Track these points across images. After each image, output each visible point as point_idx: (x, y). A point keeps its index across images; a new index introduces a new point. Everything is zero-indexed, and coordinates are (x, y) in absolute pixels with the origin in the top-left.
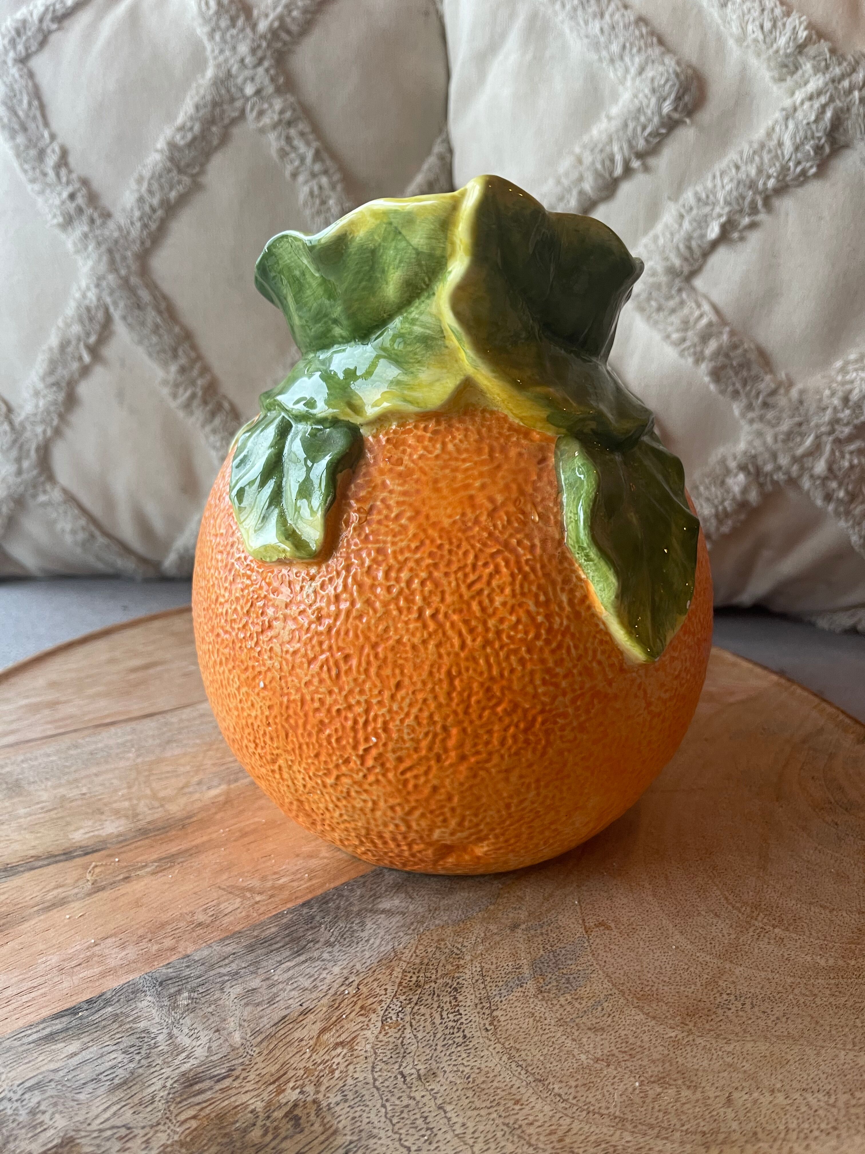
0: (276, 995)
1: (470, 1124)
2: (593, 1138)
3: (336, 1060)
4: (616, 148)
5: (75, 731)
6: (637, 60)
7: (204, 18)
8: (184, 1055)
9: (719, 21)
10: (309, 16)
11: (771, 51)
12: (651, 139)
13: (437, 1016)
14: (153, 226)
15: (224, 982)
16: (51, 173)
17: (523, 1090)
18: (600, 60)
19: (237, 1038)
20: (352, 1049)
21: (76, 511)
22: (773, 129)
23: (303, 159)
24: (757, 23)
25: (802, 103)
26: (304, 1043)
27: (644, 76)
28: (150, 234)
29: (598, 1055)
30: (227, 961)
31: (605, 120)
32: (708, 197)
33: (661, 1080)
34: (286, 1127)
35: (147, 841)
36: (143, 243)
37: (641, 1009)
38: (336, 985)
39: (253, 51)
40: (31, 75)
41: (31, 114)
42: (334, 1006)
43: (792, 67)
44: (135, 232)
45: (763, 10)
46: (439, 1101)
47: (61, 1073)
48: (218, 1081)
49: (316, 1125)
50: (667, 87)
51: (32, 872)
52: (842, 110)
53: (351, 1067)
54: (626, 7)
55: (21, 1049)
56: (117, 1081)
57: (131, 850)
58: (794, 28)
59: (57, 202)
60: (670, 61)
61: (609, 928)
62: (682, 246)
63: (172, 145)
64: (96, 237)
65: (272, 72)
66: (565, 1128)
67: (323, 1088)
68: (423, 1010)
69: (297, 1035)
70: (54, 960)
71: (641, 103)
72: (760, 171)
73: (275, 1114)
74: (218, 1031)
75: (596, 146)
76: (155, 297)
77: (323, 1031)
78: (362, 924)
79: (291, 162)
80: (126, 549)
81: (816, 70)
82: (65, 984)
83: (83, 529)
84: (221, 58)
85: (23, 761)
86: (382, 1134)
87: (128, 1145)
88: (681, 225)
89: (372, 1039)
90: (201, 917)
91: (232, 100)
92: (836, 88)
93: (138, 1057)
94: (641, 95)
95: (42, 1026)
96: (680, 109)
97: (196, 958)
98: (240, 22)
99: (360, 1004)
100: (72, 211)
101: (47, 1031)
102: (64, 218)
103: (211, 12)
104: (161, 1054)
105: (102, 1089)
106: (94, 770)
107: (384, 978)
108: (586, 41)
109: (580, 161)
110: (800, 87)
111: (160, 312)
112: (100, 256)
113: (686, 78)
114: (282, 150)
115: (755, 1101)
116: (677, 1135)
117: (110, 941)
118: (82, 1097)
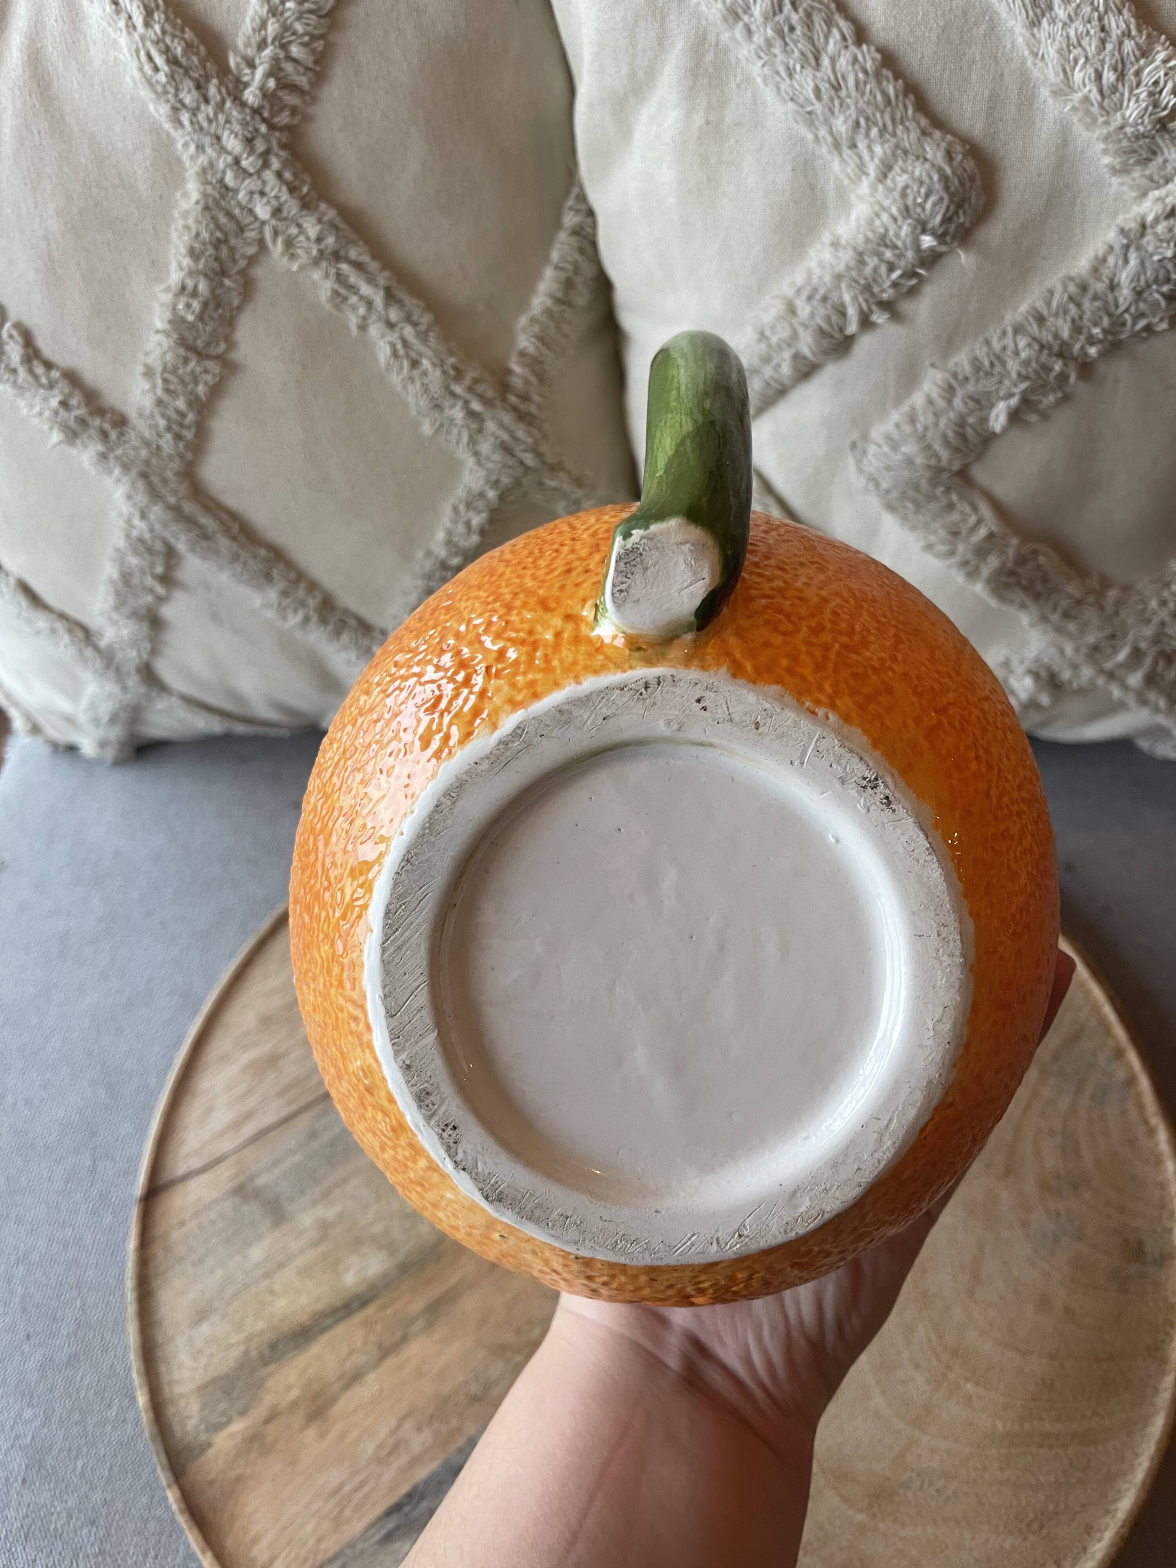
4: (847, 298)
6: (878, 149)
7: (154, 88)
9: (1026, 53)
10: (319, 45)
11: (1112, 126)
12: (902, 282)
14: (189, 435)
16: (22, 372)
18: (816, 137)
22: (1105, 260)
23: (369, 303)
24: (1091, 69)
25: (1157, 220)
27: (889, 182)
28: (188, 446)
31: (829, 247)
32: (992, 365)
35: (410, 1281)
36: (182, 457)
39: (249, 142)
43: (1146, 155)
44: (167, 443)
45: (1103, 42)
50: (928, 206)
55: (370, 1551)
57: (399, 1296)
58: (1156, 83)
59: (48, 413)
60: (934, 150)
62: (950, 434)
63: (177, 322)
64: (117, 458)
65: (288, 175)
70: (368, 1448)
71: (885, 226)
72: (1077, 329)
75: (816, 290)
76: (222, 523)
79: (354, 308)
82: (387, 1477)
84: (203, 159)
85: (274, 1164)
88: (950, 402)
91: (241, 229)
94: (885, 217)
95: (381, 1524)
96: (949, 237)
98: (213, 90)
100: (72, 423)
101: (384, 1531)
102: (66, 434)
103: (162, 77)
106: (340, 1174)
108: (791, 106)
109: (792, 310)
110: (1157, 187)
111: (234, 539)
112: (133, 483)
113: (962, 183)
114: (336, 293)
117: (408, 1422)
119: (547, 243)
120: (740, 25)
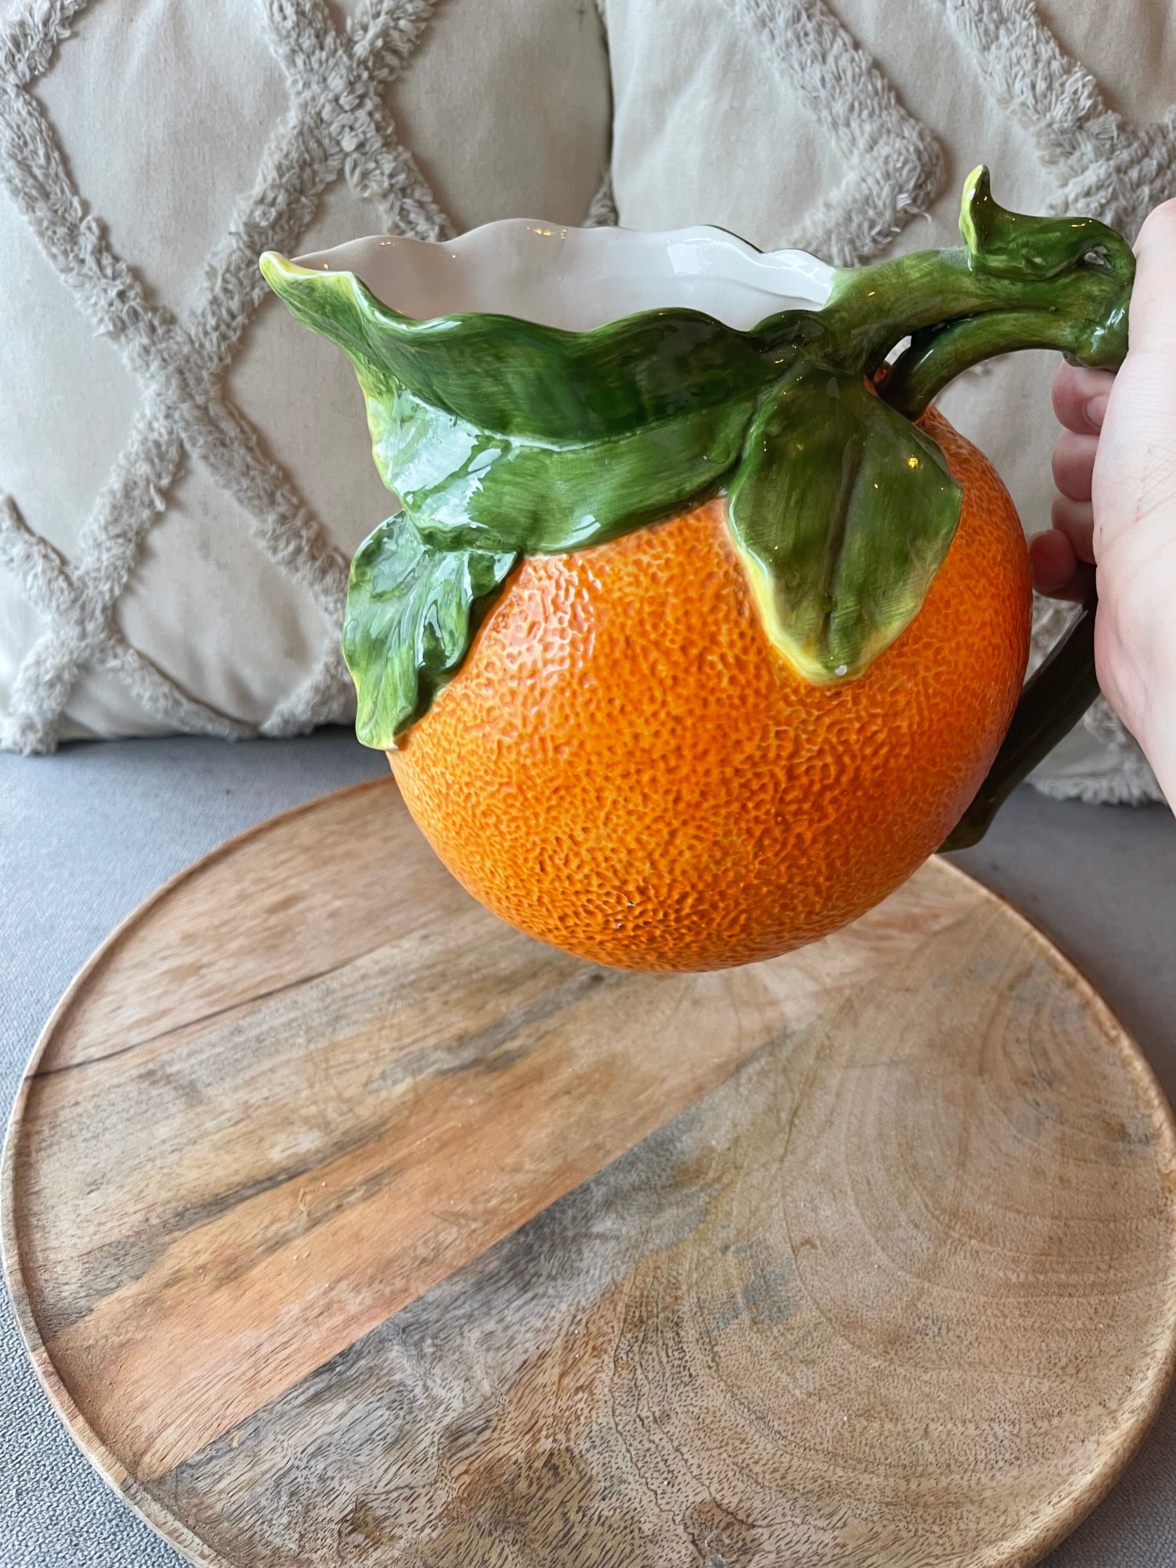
0: (512, 1338)
1: (705, 1465)
2: (810, 1474)
3: (580, 1406)
4: (835, 250)
5: (232, 1008)
6: (867, 127)
7: (278, 30)
8: (442, 1408)
9: (979, 71)
10: (423, 26)
11: (1043, 123)
12: (880, 239)
13: (663, 1354)
14: (234, 337)
15: (462, 1327)
16: (90, 261)
17: (747, 1428)
18: (819, 120)
19: (486, 1387)
20: (592, 1394)
24: (1028, 81)
25: (1076, 200)
26: (547, 1389)
27: (875, 153)
28: (229, 348)
29: (811, 1389)
30: (459, 1303)
31: (822, 209)
33: (867, 1414)
34: (548, 1478)
35: (347, 1159)
36: (221, 358)
37: (848, 1339)
38: (566, 1325)
39: (351, 84)
40: (43, 111)
41: (52, 171)
42: (568, 1348)
43: (1068, 148)
44: (211, 345)
45: (1037, 61)
46: (676, 1444)
47: (337, 1436)
48: (479, 1433)
49: (573, 1473)
50: (905, 172)
51: (245, 1204)
52: (1125, 210)
53: (594, 1412)
54: (857, 45)
55: (293, 1413)
56: (389, 1440)
57: (334, 1171)
58: (1075, 93)
59: (103, 302)
60: (910, 132)
61: (815, 1247)
63: (251, 227)
64: (160, 352)
65: (378, 116)
66: (786, 1465)
67: (572, 1436)
68: (650, 1348)
69: (540, 1380)
70: (296, 1309)
71: (870, 189)
73: (536, 1465)
74: (467, 1380)
76: (242, 431)
77: (562, 1375)
78: (580, 1252)
80: (217, 713)
81: (1099, 153)
84: (307, 95)
85: (189, 1055)
86: (631, 1479)
87: (415, 1505)
89: (608, 1382)
90: (422, 1251)
91: (326, 157)
92: (1121, 181)
93: (402, 1413)
94: (870, 181)
95: (305, 1386)
96: (919, 202)
97: (430, 1299)
98: (329, 40)
99: (591, 1344)
100: (124, 316)
101: (312, 1391)
102: (115, 325)
103: (289, 24)
104: (422, 1408)
105: (379, 1449)
106: (267, 1064)
107: (609, 1315)
108: (801, 92)
110: (1076, 174)
111: (250, 449)
112: (168, 378)
113: (930, 157)
114: (397, 226)
115: (949, 1433)
116: (882, 1468)
117: (344, 1284)
118: (361, 1459)
120: (767, 30)
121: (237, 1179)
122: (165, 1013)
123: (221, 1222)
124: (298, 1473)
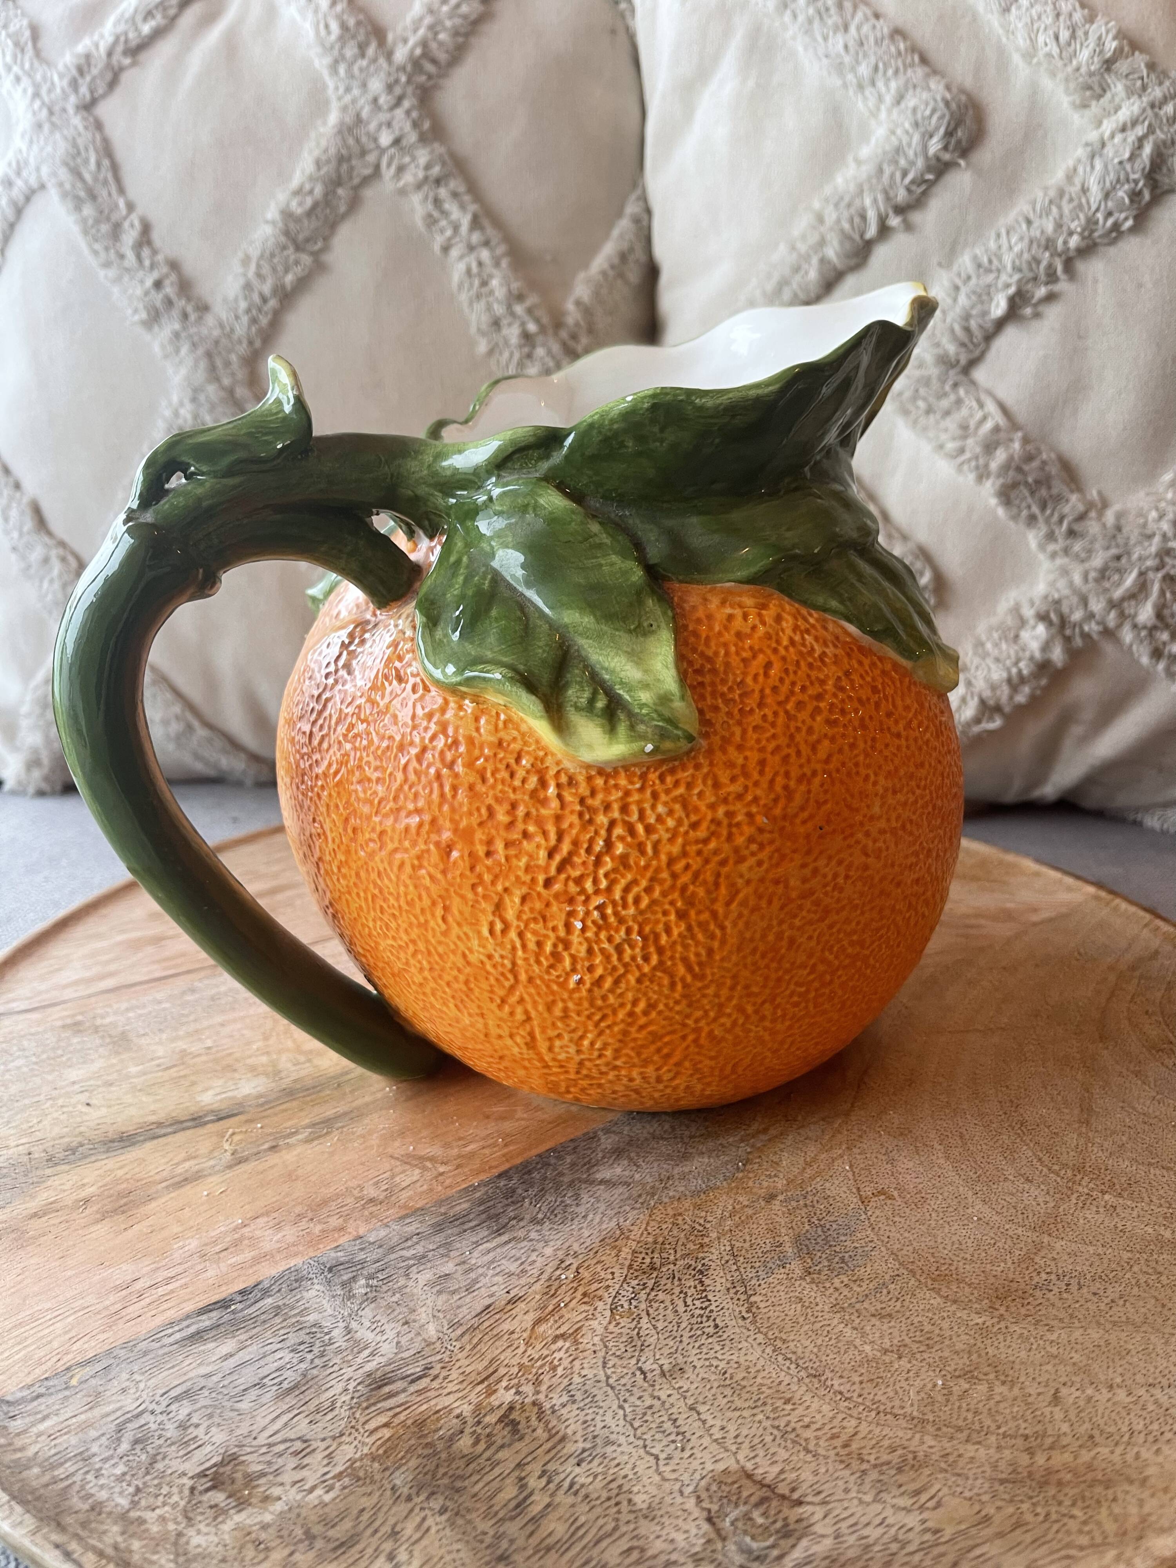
0: (475, 1281)
1: (732, 1428)
2: (886, 1443)
3: (558, 1355)
4: (868, 201)
5: (189, 972)
6: (893, 85)
7: (323, 45)
8: (366, 1352)
9: (1001, 31)
10: (460, 40)
11: (1069, 69)
12: (914, 188)
13: (680, 1303)
14: (264, 321)
15: (409, 1267)
16: (130, 255)
17: (794, 1387)
18: (845, 86)
19: (431, 1331)
20: (576, 1342)
21: (169, 696)
22: (1075, 170)
23: (456, 228)
24: (1051, 33)
25: (1112, 136)
26: (515, 1336)
27: (903, 105)
28: (260, 331)
29: (887, 1344)
30: (409, 1243)
31: (852, 165)
32: (990, 261)
33: (968, 1375)
34: (502, 1434)
35: (295, 1104)
36: (251, 343)
37: (938, 1293)
38: (549, 1270)
39: (390, 88)
40: (99, 126)
41: (101, 176)
42: (550, 1292)
43: (1098, 90)
44: (241, 329)
45: (1058, 15)
46: (690, 1401)
47: (216, 1378)
48: (413, 1381)
49: (539, 1431)
50: (934, 120)
51: (155, 1142)
52: (1164, 143)
53: (577, 1363)
54: (877, 16)
55: (163, 1351)
56: (285, 1385)
57: (276, 1114)
58: (1100, 38)
59: (139, 292)
60: (937, 86)
61: (891, 1197)
62: (957, 328)
63: (287, 215)
64: (190, 336)
65: (414, 114)
66: (851, 1431)
67: (543, 1388)
68: (661, 1296)
69: (506, 1326)
70: (193, 1244)
71: (900, 141)
72: (1059, 226)
73: (487, 1419)
74: (406, 1323)
75: (842, 198)
77: (538, 1322)
78: (577, 1197)
79: (442, 231)
80: (234, 744)
81: (1130, 92)
82: (210, 1273)
83: (177, 718)
84: (348, 98)
85: (128, 1010)
86: (622, 1439)
87: (306, 1461)
88: (955, 300)
89: (600, 1330)
90: (371, 1192)
91: (363, 153)
92: (1156, 115)
93: (309, 1357)
94: (899, 132)
95: (185, 1323)
96: (951, 147)
97: (371, 1240)
98: (371, 51)
99: (581, 1290)
100: (158, 304)
101: (193, 1329)
102: (149, 314)
103: (333, 37)
104: (339, 1351)
105: (269, 1395)
106: (219, 1019)
107: (609, 1260)
108: (825, 61)
109: (820, 219)
110: (1109, 114)
112: (196, 361)
113: (959, 107)
114: (430, 216)
115: (1089, 1399)
116: (993, 1438)
117: (262, 1221)
118: (244, 1406)
119: (610, 225)
120: (788, 12)
121: (153, 1118)
122: (111, 974)
123: (123, 1157)
124: (152, 1418)
